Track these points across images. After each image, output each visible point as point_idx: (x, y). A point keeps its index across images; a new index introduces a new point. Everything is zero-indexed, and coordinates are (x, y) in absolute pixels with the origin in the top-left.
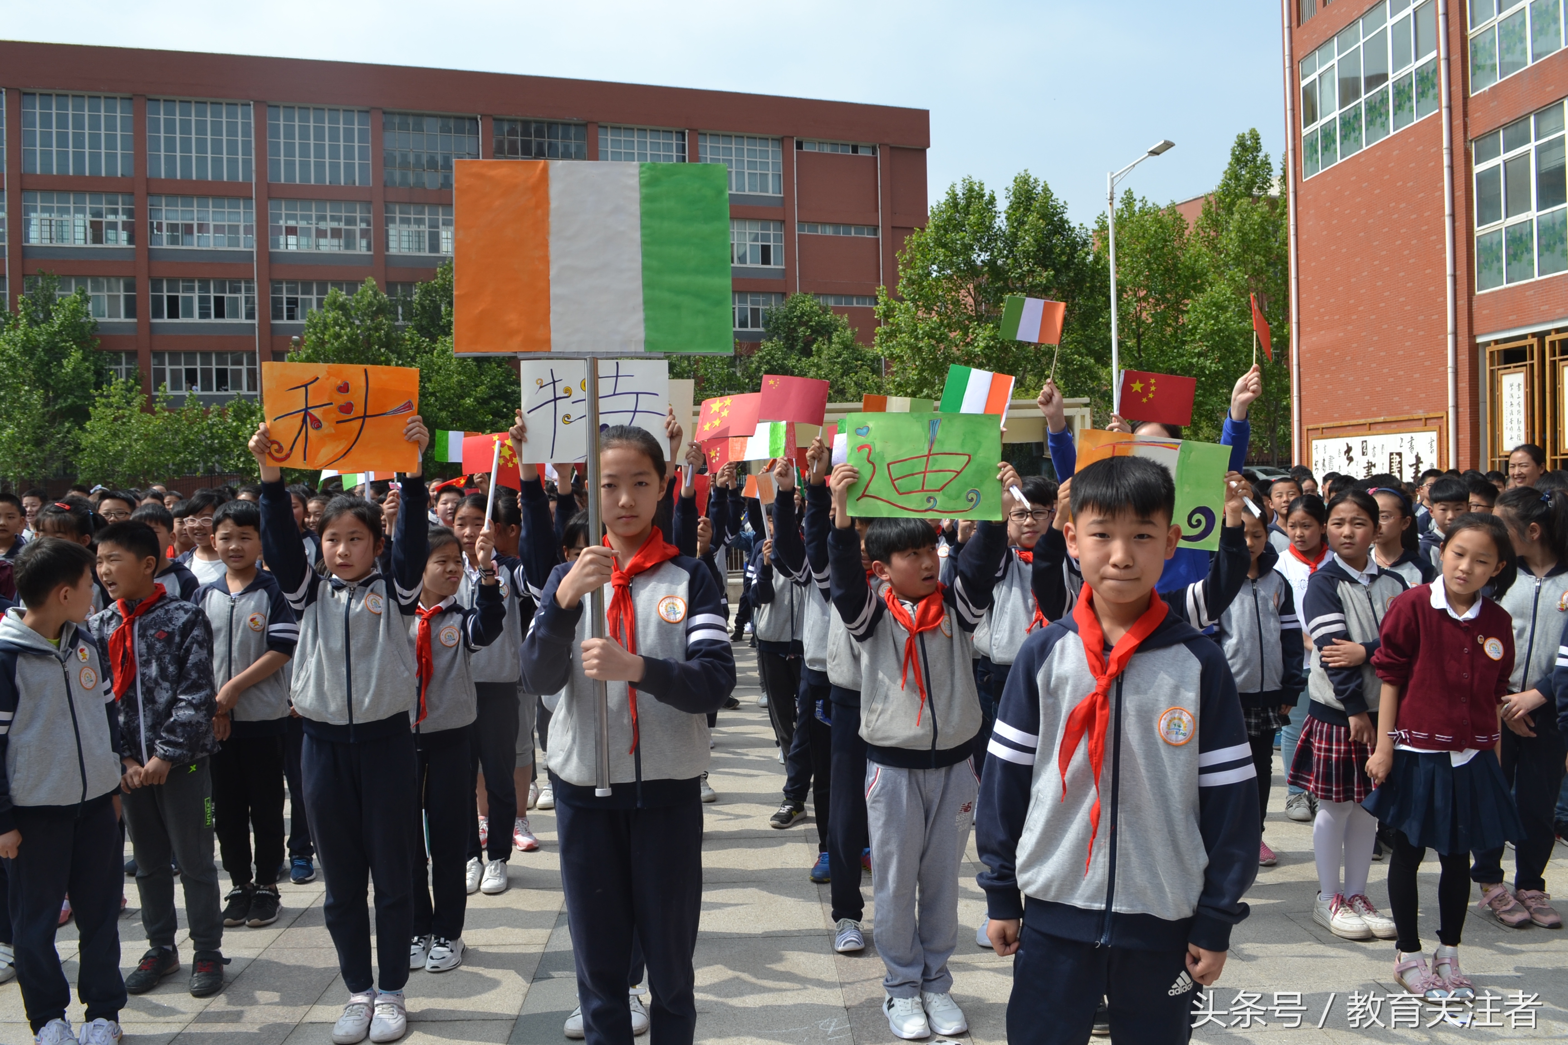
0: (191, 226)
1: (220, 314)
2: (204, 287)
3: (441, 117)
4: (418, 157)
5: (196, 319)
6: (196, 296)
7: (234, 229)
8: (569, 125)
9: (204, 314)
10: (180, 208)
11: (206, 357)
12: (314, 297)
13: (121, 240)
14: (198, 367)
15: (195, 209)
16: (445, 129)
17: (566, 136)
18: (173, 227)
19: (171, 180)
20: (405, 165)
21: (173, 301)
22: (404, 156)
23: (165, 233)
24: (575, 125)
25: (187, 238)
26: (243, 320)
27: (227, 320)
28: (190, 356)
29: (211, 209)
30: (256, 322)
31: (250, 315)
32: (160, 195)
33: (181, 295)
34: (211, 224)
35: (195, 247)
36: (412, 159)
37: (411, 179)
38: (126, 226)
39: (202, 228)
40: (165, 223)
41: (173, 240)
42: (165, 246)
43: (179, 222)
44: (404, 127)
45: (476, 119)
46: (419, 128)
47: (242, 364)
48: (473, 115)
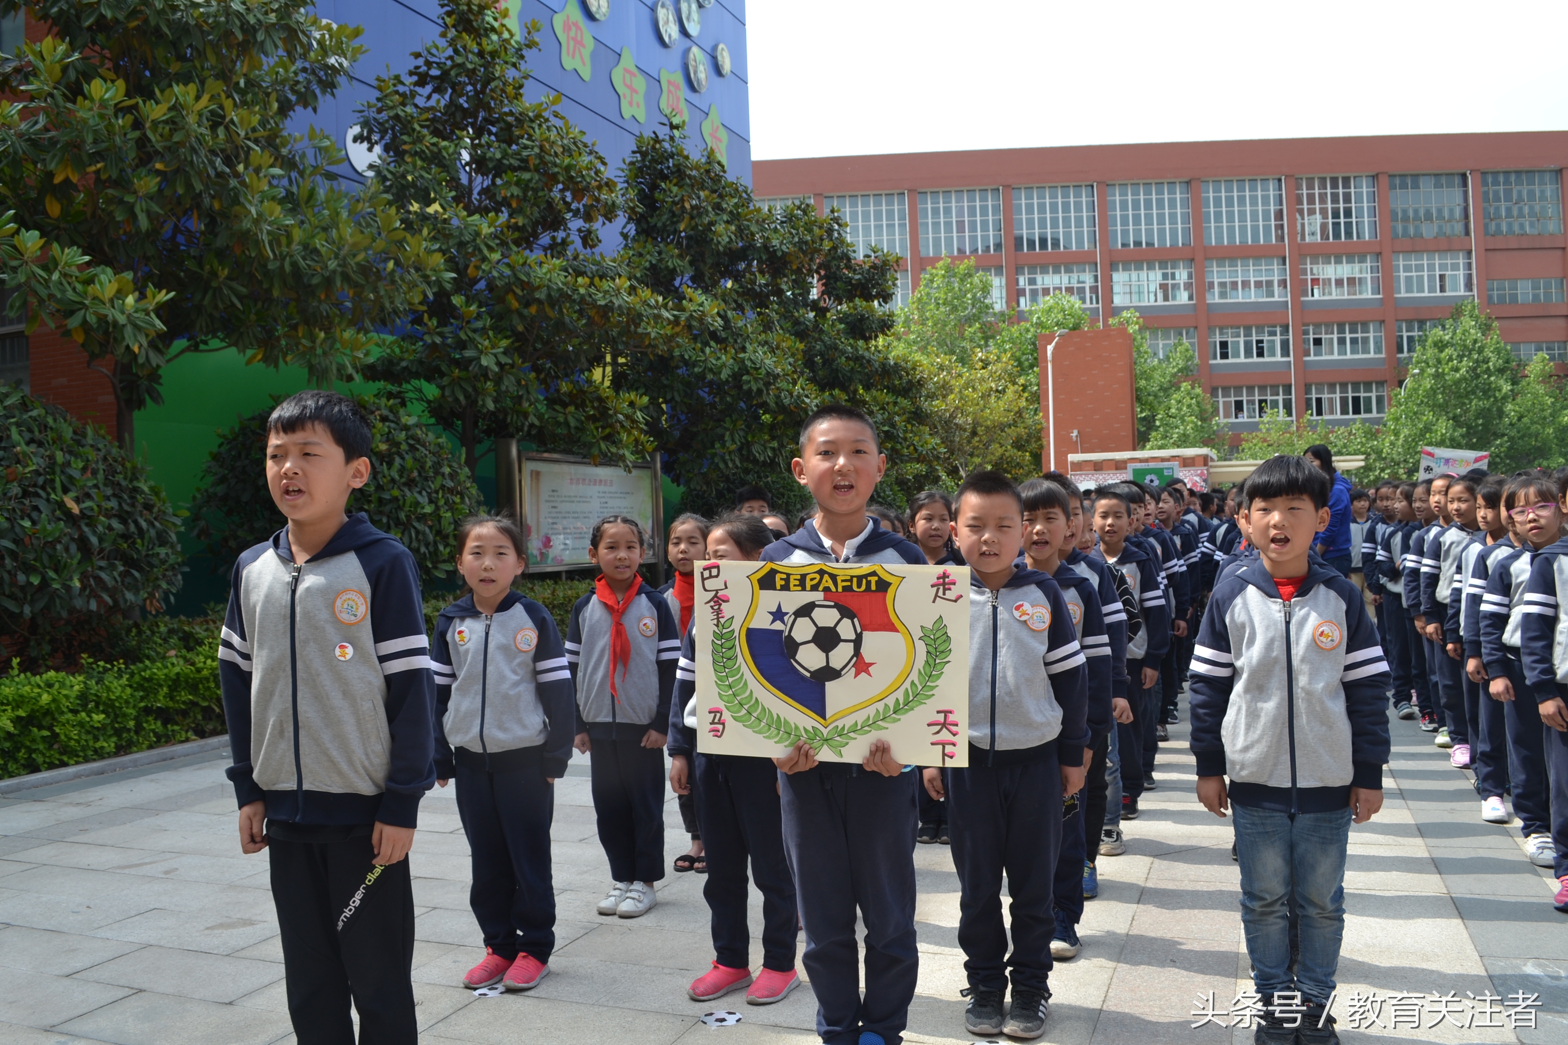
0: (1236, 283)
1: (1260, 354)
2: (1248, 334)
3: (1436, 175)
4: (1416, 211)
5: (1242, 359)
6: (1242, 340)
7: (1270, 284)
8: (1545, 171)
9: (1248, 353)
10: (1227, 269)
11: (1250, 390)
12: (1335, 337)
13: (1183, 298)
14: (1245, 399)
15: (1239, 268)
16: (1438, 185)
17: (1542, 183)
18: (1223, 285)
19: (1220, 247)
20: (1406, 219)
21: (1224, 345)
22: (1405, 212)
23: (1216, 289)
24: (1551, 171)
25: (1234, 292)
26: (1278, 358)
27: (1266, 359)
28: (1238, 390)
29: (1251, 268)
30: (1291, 359)
31: (1285, 352)
32: (1211, 259)
33: (1230, 340)
34: (1252, 280)
35: (1240, 300)
36: (1411, 214)
37: (1412, 231)
38: (1188, 286)
39: (1246, 284)
40: (1216, 281)
41: (1223, 295)
42: (1217, 300)
43: (1228, 280)
44: (1404, 186)
45: (1464, 176)
46: (1416, 186)
47: (1278, 394)
48: (1462, 171)
